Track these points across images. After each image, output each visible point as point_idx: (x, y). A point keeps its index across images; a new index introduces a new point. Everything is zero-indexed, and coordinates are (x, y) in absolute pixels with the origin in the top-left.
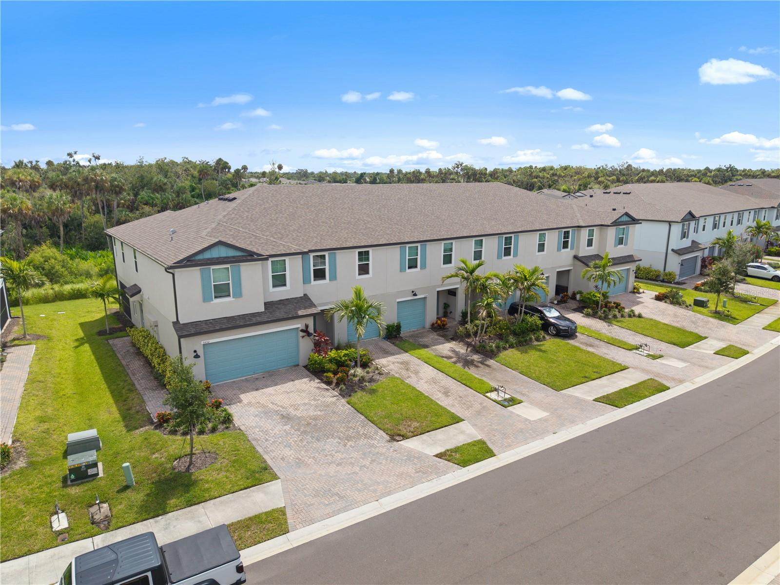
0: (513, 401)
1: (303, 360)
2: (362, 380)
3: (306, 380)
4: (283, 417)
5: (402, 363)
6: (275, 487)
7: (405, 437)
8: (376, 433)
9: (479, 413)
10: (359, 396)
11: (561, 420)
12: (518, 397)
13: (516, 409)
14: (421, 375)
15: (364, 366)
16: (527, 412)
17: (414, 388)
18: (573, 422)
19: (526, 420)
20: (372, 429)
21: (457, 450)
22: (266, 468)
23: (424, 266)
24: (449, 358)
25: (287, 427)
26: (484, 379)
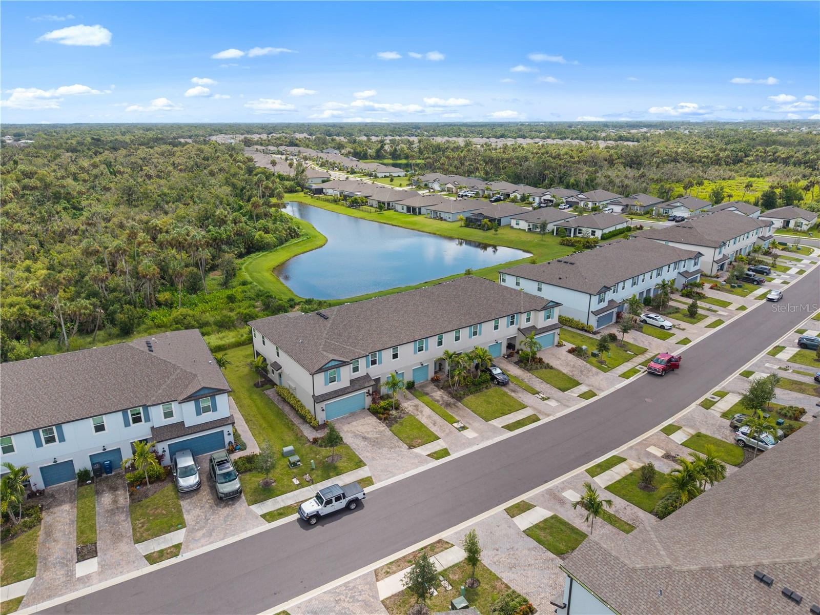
0: (464, 428)
1: (367, 406)
2: (395, 418)
3: (370, 417)
4: (363, 438)
5: (415, 406)
6: (366, 468)
7: (415, 447)
8: (403, 445)
9: (448, 435)
10: (396, 426)
11: (483, 438)
12: (467, 425)
13: (465, 432)
14: (424, 413)
15: (397, 409)
16: (469, 434)
17: (420, 422)
18: (487, 439)
19: (468, 438)
20: (401, 443)
21: (435, 453)
22: (361, 461)
23: (427, 349)
24: (438, 401)
25: (366, 443)
26: (453, 415)
